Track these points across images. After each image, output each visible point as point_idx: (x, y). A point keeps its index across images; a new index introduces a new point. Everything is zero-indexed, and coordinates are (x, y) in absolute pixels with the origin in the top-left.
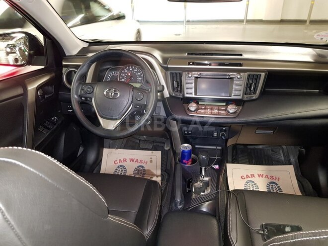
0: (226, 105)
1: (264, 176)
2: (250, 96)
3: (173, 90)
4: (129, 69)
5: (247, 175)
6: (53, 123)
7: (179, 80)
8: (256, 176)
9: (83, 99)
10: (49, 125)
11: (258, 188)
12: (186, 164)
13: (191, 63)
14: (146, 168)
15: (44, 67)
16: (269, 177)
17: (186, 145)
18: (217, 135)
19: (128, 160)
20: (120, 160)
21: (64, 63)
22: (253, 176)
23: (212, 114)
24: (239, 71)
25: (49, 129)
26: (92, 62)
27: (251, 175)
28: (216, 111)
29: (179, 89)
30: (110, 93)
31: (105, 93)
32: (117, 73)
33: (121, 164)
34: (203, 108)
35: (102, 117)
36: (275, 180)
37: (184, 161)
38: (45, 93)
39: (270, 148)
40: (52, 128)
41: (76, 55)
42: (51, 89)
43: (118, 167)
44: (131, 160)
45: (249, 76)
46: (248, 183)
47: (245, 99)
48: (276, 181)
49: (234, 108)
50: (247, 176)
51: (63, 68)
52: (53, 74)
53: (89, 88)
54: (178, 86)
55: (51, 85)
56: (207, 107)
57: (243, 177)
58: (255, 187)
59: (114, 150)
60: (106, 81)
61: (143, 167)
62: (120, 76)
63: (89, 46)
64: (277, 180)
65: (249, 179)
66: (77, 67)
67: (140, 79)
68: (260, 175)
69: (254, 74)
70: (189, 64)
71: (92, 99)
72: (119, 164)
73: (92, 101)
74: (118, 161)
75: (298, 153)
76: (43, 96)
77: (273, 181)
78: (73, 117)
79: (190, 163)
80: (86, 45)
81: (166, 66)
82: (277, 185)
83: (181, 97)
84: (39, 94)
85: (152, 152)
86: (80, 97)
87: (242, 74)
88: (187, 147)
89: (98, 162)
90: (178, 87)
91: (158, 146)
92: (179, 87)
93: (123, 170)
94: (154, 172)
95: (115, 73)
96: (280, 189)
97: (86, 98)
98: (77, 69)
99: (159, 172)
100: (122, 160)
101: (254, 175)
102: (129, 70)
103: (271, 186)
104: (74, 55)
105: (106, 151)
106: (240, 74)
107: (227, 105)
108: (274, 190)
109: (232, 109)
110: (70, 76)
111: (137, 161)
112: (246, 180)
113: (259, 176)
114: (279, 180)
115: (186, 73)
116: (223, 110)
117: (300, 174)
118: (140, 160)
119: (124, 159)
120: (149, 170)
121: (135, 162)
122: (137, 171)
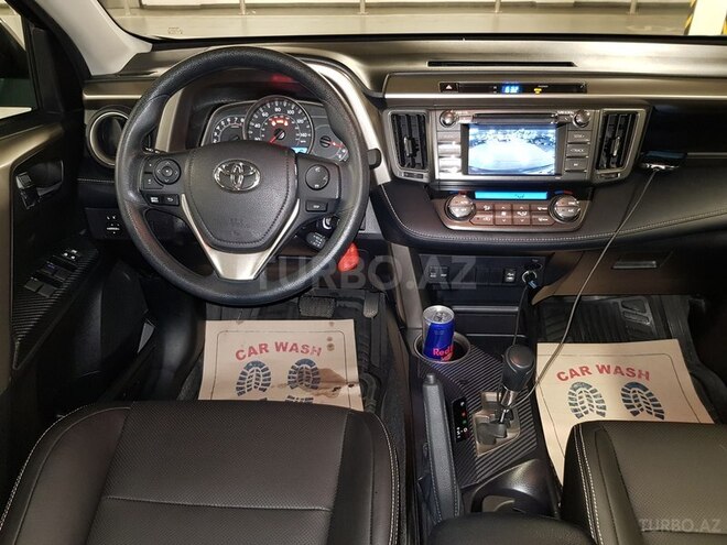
0: (549, 198)
1: (612, 370)
2: (609, 171)
3: (402, 163)
4: (273, 107)
5: (571, 370)
6: (68, 267)
7: (416, 135)
8: (593, 370)
9: (154, 200)
10: (55, 272)
11: (603, 401)
12: (439, 358)
13: (449, 87)
14: (319, 365)
15: (30, 109)
16: (625, 372)
17: (439, 308)
18: (515, 277)
19: (271, 348)
20: (251, 348)
21: (87, 97)
22: (585, 370)
23: (513, 225)
24: (580, 106)
25: (58, 284)
26: (168, 93)
27: (581, 368)
28: (523, 215)
29: (418, 159)
30: (232, 177)
31: (216, 177)
32: (239, 121)
33: (254, 358)
34: (487, 208)
35: (215, 247)
36: (640, 377)
37: (436, 351)
38: (36, 182)
39: (619, 301)
40: (66, 281)
41: (120, 74)
42: (54, 170)
43: (248, 367)
44: (280, 347)
45: (606, 117)
46: (575, 390)
47: (598, 180)
48: (643, 381)
49: (572, 207)
50: (573, 373)
51: (86, 112)
52: (59, 129)
53: (167, 167)
54: (415, 150)
55: (54, 160)
56: (497, 207)
57: (563, 376)
58: (594, 400)
59: (233, 324)
60: (210, 145)
61: (310, 363)
62: (248, 129)
63: (153, 49)
64: (644, 377)
65: (577, 379)
66: (128, 106)
67: (304, 135)
68: (603, 367)
69: (619, 113)
70: (443, 89)
71: (179, 198)
72: (248, 360)
73: (180, 204)
74: (246, 352)
75: (688, 308)
76: (31, 191)
77: (636, 380)
78: (124, 247)
79: (449, 356)
80: (146, 48)
81: (380, 95)
82: (645, 389)
83: (425, 180)
84: (20, 186)
85: (332, 324)
86: (145, 195)
87: (588, 113)
88: (441, 313)
89: (195, 357)
90: (413, 155)
91: (345, 307)
92: (419, 153)
93: (261, 374)
94: (342, 374)
95: (232, 121)
96: (656, 400)
97: (162, 198)
98: (128, 113)
99: (353, 374)
100: (257, 348)
101: (587, 368)
102: (271, 112)
103: (631, 395)
104: (115, 74)
105: (212, 328)
106: (583, 114)
107: (552, 198)
108: (641, 402)
109: (565, 208)
110: (106, 132)
111: (294, 347)
112: (572, 381)
113: (601, 372)
114: (647, 378)
115: (439, 113)
116: (542, 213)
117: (696, 360)
118: (303, 347)
119: (260, 345)
120: (327, 371)
121: (291, 350)
122: (296, 375)
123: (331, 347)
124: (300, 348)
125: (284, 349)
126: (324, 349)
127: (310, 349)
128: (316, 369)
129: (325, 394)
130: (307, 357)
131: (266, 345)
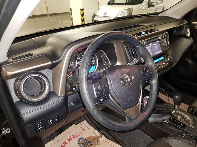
0: (164, 58)
9: (101, 100)
13: (135, 35)
14: (86, 137)
19: (67, 142)
28: (164, 64)
34: (157, 65)
44: (69, 139)
56: (159, 64)
61: (82, 138)
94: (94, 135)
97: (104, 98)
100: (63, 145)
102: (81, 57)
118: (76, 135)
119: (64, 143)
120: (89, 137)
121: (73, 139)
122: (82, 145)
123: (83, 130)
124: (75, 136)
125: (71, 140)
126: (82, 131)
127: (78, 134)
128: (85, 139)
129: (96, 144)
130: (79, 137)
131: (65, 142)
